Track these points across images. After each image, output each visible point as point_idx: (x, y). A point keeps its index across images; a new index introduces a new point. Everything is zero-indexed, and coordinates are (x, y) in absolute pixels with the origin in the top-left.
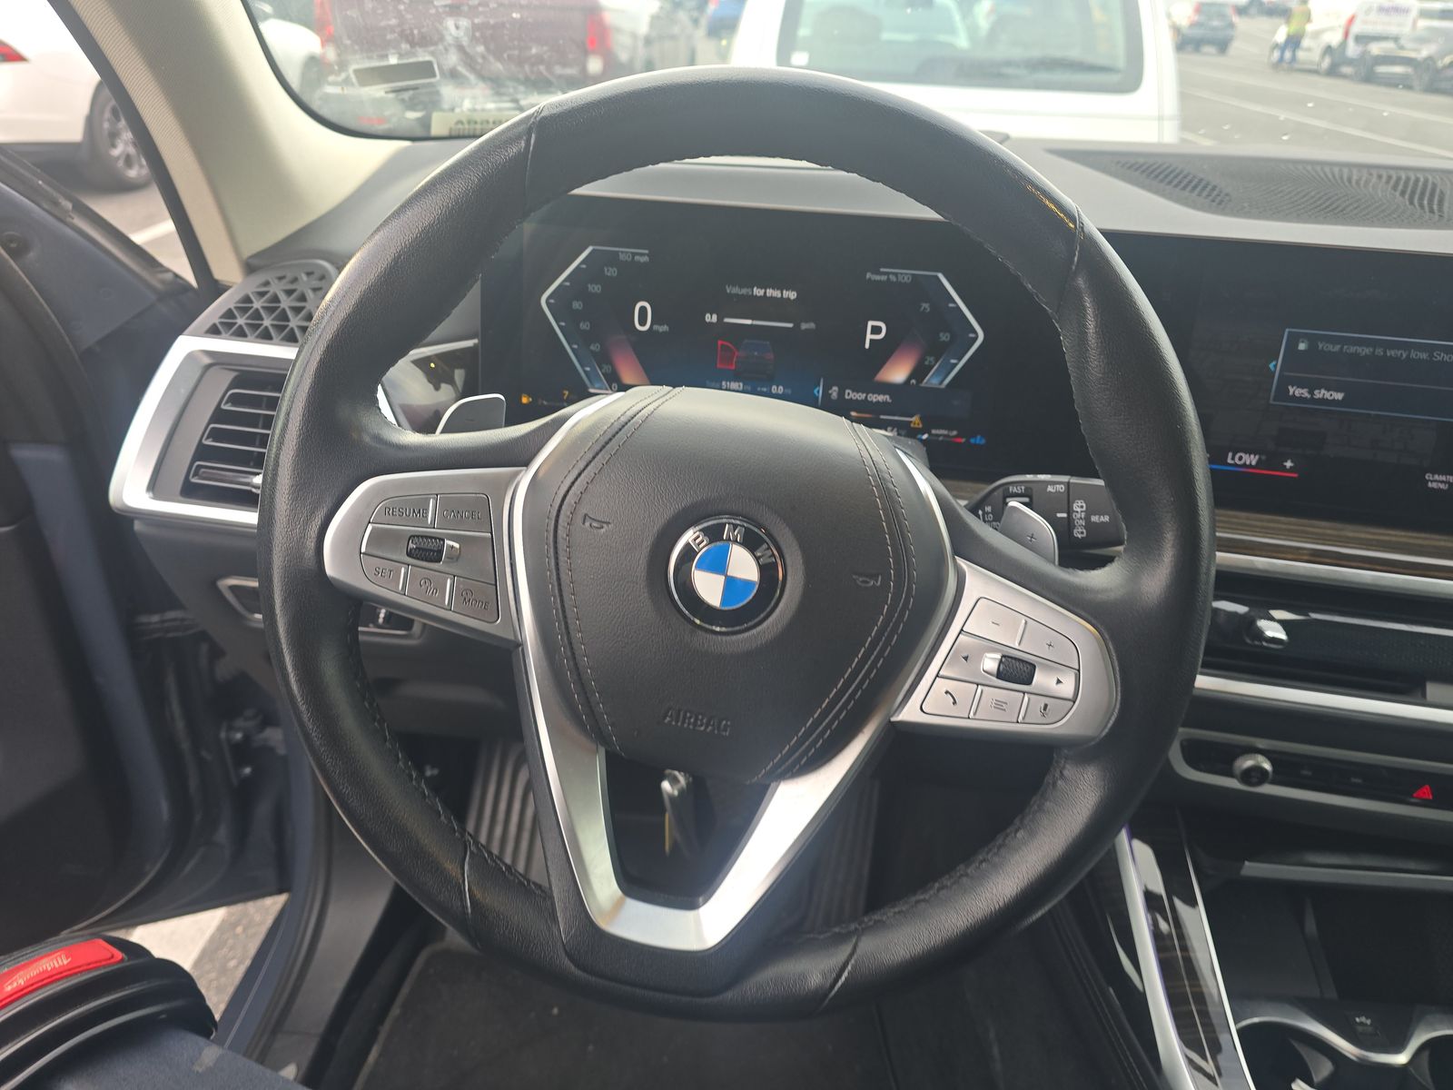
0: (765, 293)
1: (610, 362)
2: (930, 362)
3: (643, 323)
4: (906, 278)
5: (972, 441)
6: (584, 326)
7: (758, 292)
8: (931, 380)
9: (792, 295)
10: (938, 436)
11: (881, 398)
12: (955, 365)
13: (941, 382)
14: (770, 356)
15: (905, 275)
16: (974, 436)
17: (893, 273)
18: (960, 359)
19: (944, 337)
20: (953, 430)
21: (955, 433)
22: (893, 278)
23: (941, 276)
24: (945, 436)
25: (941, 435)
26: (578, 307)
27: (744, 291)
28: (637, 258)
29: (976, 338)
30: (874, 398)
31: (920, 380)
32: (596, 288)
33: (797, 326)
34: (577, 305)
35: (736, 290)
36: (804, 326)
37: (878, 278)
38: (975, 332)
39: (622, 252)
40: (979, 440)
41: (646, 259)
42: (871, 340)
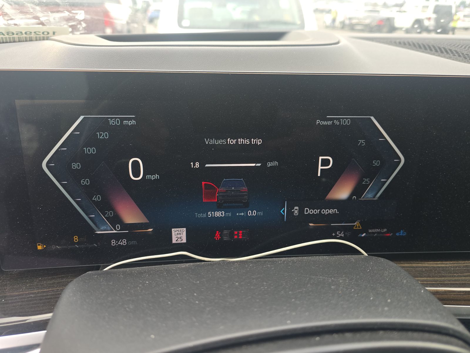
0: (237, 142)
1: (111, 208)
2: (366, 182)
3: (136, 174)
4: (347, 122)
5: (397, 234)
6: (85, 182)
7: (231, 142)
8: (368, 195)
9: (259, 142)
10: (374, 233)
11: (331, 211)
12: (385, 182)
13: (374, 197)
14: (245, 188)
15: (346, 120)
16: (399, 231)
17: (336, 119)
18: (388, 179)
19: (376, 163)
20: (383, 229)
21: (385, 230)
22: (337, 122)
23: (373, 118)
24: (378, 233)
25: (375, 233)
26: (76, 167)
27: (220, 142)
28: (125, 122)
29: (400, 162)
30: (325, 212)
31: (359, 195)
32: (91, 150)
33: (264, 165)
34: (75, 166)
35: (213, 142)
36: (269, 164)
37: (325, 123)
38: (399, 158)
39: (112, 118)
40: (402, 233)
41: (133, 122)
42: (321, 169)
